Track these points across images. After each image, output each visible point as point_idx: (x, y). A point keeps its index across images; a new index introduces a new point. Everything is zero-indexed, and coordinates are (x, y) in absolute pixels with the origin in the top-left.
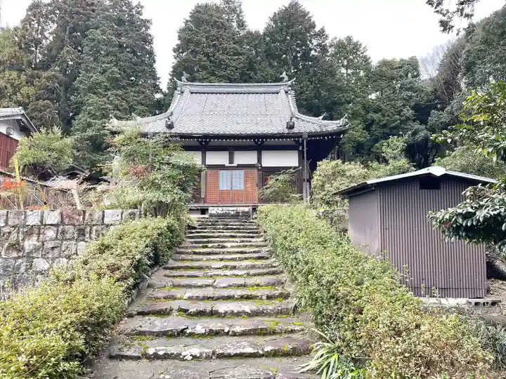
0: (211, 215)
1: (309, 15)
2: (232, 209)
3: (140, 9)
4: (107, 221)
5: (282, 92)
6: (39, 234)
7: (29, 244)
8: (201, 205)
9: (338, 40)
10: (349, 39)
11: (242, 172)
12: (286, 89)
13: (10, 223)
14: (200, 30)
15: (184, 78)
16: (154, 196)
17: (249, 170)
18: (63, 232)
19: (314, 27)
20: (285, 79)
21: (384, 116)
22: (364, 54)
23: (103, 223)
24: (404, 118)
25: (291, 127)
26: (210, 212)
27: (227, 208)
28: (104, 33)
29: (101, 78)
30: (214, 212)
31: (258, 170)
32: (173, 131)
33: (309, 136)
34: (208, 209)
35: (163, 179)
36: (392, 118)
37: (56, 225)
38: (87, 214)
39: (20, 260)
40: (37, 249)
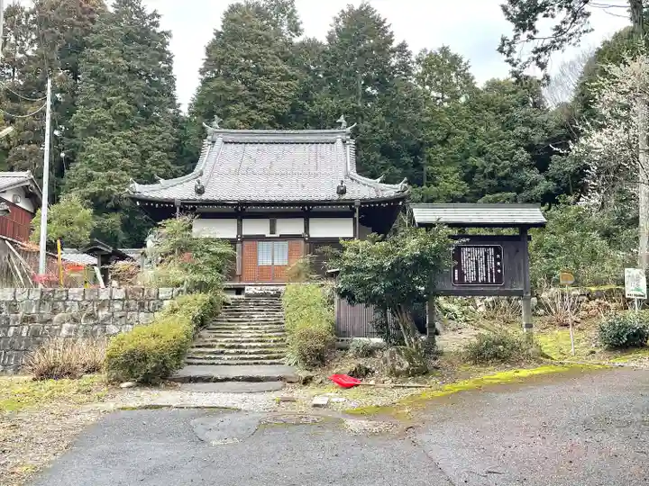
0: (248, 295)
1: (385, 25)
2: (272, 288)
3: (156, 19)
4: (160, 296)
5: (339, 142)
6: (109, 307)
7: (103, 314)
8: (236, 284)
9: (428, 53)
10: (445, 51)
11: (285, 244)
12: (344, 137)
13: (87, 298)
14: (235, 47)
15: (215, 124)
16: (198, 277)
17: (294, 242)
18: (128, 305)
19: (391, 42)
20: (343, 125)
21: (489, 161)
22: (467, 72)
23: (158, 299)
24: (516, 164)
25: (342, 192)
26: (246, 292)
27: (267, 287)
28: (109, 54)
29: (105, 115)
30: (250, 292)
31: (305, 241)
32: (204, 197)
33: (362, 204)
34: (244, 289)
35: (204, 263)
36: (499, 164)
37: (123, 300)
38: (146, 292)
39: (96, 327)
40: (108, 318)
